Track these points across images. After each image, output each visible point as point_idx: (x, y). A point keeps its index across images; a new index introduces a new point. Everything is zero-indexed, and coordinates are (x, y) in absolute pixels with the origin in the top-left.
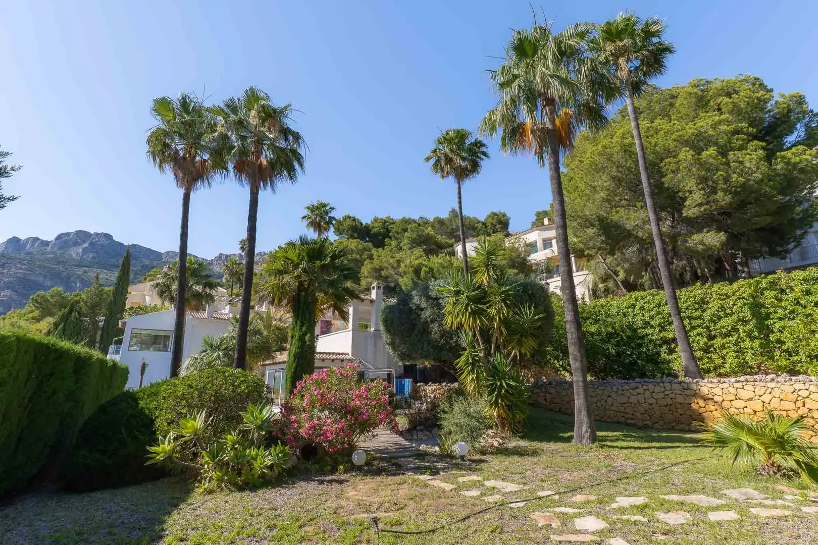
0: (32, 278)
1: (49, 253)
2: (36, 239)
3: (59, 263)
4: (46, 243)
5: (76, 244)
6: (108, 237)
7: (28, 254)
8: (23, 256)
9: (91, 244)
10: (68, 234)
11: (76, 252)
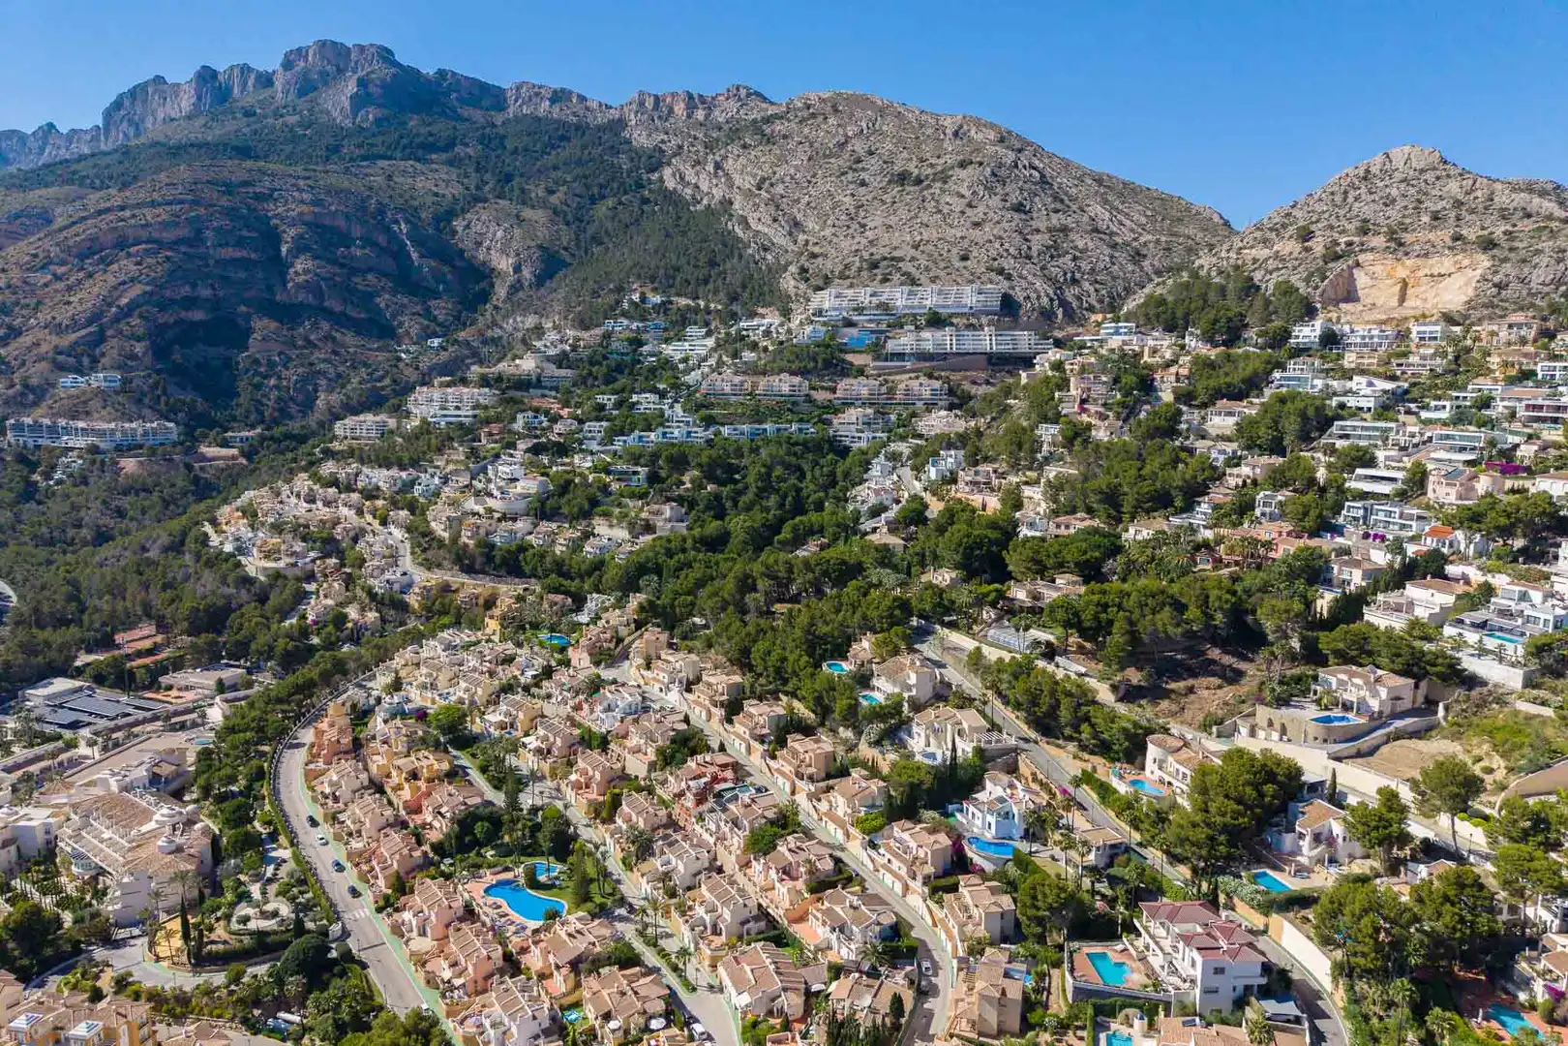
2: (244, 69)
4: (266, 80)
5: (329, 81)
6: (385, 53)
9: (362, 81)
10: (301, 52)
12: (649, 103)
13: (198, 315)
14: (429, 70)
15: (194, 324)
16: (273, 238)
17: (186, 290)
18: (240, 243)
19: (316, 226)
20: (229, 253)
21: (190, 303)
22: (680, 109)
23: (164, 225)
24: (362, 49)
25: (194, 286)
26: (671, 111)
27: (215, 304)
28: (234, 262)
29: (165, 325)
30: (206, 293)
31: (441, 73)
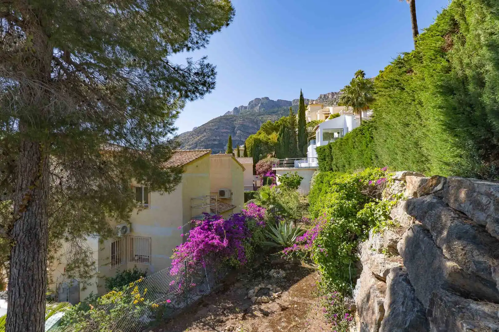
0: (245, 124)
1: (248, 112)
2: (242, 106)
3: (252, 115)
4: (246, 108)
5: (256, 105)
6: (267, 98)
7: (241, 114)
8: (240, 115)
9: (262, 104)
10: (252, 101)
11: (257, 109)
12: (323, 97)
13: (216, 143)
14: (275, 100)
15: (215, 144)
16: (234, 128)
17: (215, 138)
18: (227, 128)
19: (242, 125)
20: (224, 130)
21: (215, 140)
22: (330, 96)
23: (213, 126)
24: (263, 98)
25: (216, 137)
26: (328, 97)
27: (219, 140)
28: (224, 132)
29: (209, 144)
30: (218, 138)
31: (278, 100)
